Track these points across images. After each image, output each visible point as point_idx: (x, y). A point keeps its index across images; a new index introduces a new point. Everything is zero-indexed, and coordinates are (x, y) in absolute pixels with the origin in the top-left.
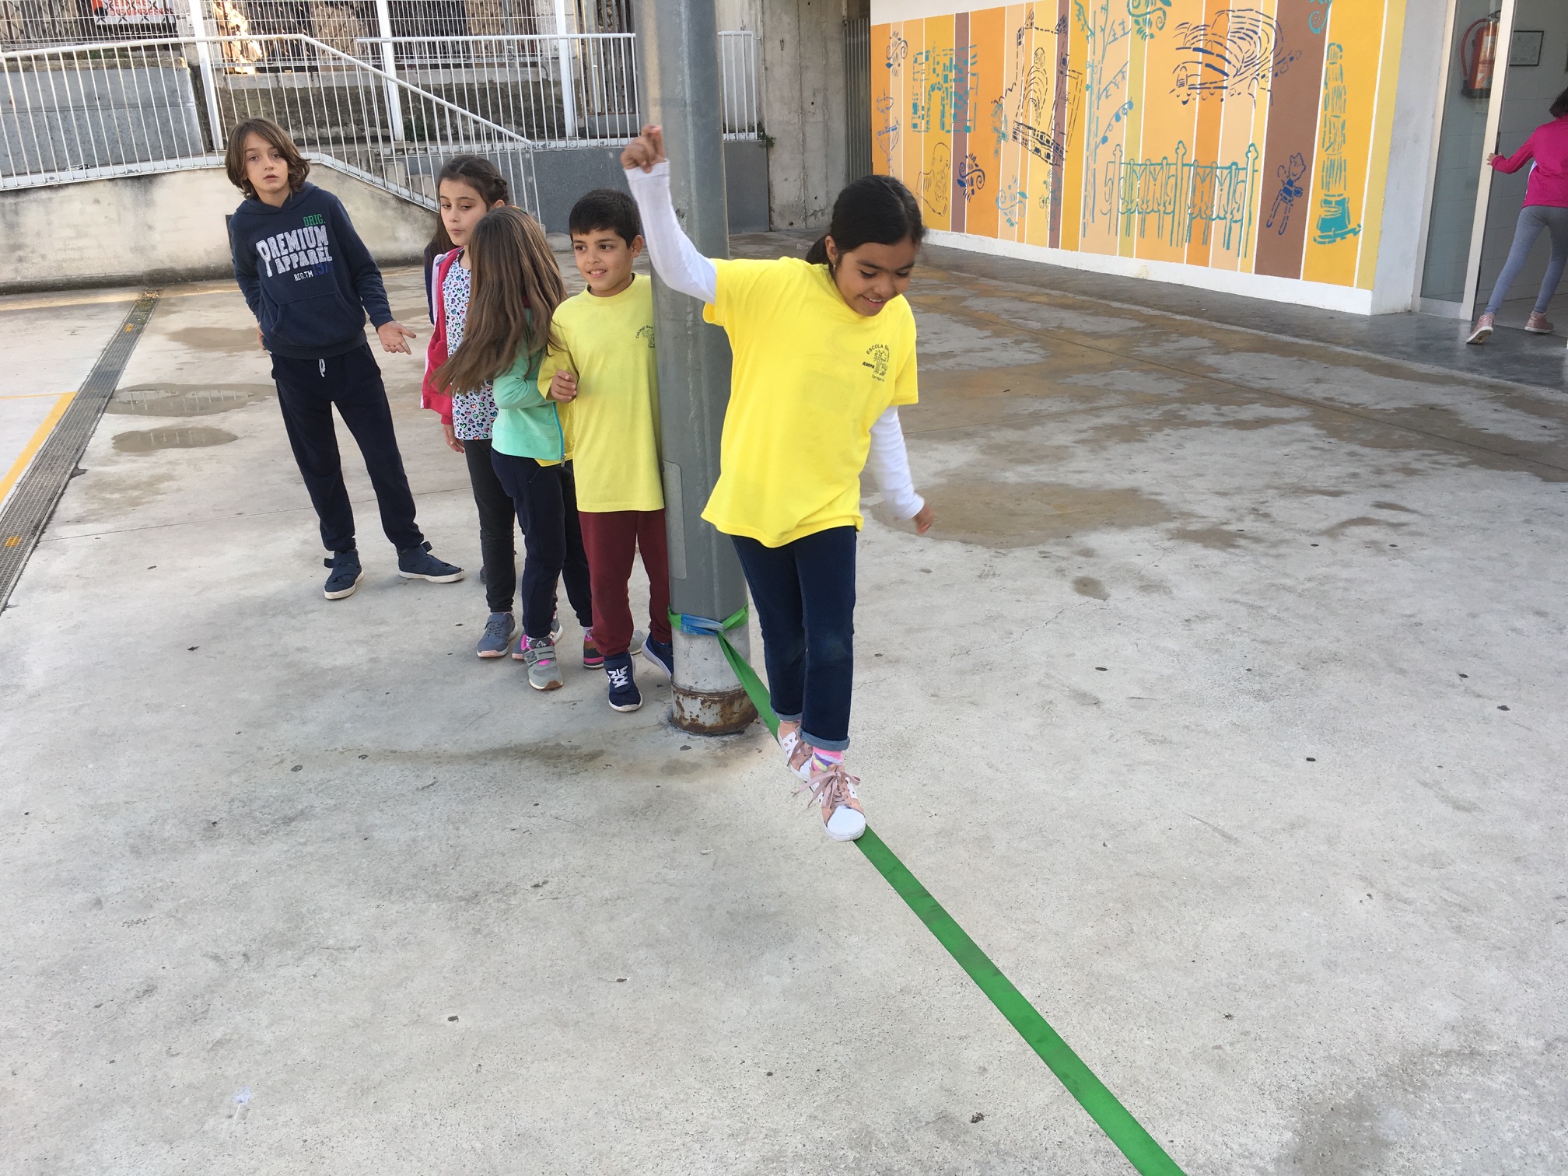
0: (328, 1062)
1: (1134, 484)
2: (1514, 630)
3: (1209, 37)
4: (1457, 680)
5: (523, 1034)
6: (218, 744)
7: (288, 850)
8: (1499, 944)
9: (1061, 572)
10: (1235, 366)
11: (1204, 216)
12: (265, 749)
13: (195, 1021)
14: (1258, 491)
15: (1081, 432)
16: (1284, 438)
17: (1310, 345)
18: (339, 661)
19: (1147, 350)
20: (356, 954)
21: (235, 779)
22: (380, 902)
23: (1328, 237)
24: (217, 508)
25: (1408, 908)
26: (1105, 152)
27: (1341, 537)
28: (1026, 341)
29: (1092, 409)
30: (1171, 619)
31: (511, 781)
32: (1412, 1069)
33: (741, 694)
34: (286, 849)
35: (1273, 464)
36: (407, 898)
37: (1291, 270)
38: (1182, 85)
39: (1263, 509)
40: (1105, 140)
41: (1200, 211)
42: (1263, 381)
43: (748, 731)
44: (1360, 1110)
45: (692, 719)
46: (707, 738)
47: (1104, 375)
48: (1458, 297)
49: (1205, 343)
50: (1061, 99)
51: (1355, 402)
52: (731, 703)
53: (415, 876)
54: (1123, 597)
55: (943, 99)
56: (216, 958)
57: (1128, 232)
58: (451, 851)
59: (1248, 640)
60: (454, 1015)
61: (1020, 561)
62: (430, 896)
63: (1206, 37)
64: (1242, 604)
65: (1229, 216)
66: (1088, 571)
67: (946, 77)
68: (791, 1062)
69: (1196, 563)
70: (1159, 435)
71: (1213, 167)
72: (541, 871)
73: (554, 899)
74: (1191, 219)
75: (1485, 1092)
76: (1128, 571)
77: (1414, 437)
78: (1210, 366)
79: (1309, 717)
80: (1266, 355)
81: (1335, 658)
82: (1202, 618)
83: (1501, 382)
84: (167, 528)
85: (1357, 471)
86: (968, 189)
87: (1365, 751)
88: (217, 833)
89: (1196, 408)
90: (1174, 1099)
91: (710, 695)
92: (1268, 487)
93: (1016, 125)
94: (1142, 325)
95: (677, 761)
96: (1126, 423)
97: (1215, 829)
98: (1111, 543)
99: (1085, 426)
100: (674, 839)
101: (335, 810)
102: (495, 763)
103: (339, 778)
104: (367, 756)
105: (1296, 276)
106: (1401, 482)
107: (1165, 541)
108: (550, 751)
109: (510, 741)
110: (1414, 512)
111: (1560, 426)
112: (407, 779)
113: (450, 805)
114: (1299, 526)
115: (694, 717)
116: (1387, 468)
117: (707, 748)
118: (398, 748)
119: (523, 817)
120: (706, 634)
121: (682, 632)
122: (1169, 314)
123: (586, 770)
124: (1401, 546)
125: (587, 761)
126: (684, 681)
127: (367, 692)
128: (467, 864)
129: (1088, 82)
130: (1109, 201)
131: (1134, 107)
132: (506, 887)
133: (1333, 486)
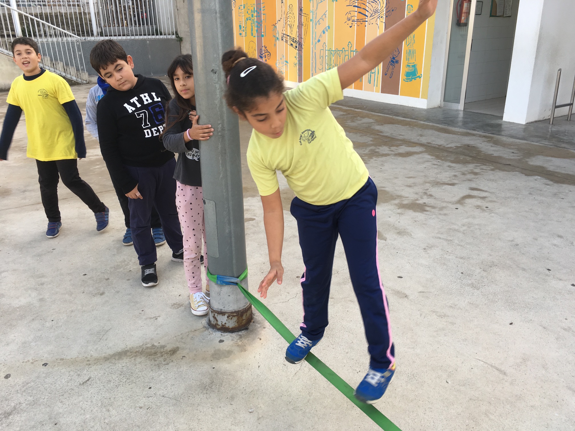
4: (547, 272)
10: (387, 130)
14: (423, 184)
16: (420, 160)
17: (411, 121)
19: (352, 124)
23: (409, 79)
26: (319, 46)
27: (465, 204)
30: (418, 249)
31: (132, 373)
35: (422, 172)
37: (395, 91)
38: (349, 20)
39: (428, 193)
40: (319, 41)
42: (401, 136)
43: (250, 327)
45: (223, 325)
46: (231, 334)
48: (458, 101)
49: (371, 120)
50: (300, 25)
51: (440, 144)
52: (242, 316)
55: (252, 24)
59: (454, 258)
63: (358, 2)
64: (443, 239)
67: (252, 16)
69: (415, 220)
70: (372, 160)
76: (389, 225)
77: (468, 159)
78: (378, 130)
79: (499, 297)
80: (397, 125)
81: (493, 265)
82: (431, 247)
83: (487, 134)
85: (455, 174)
87: (531, 313)
89: (381, 148)
91: (232, 313)
92: (426, 182)
93: (282, 35)
94: (344, 113)
95: (219, 350)
100: (232, 403)
101: (34, 404)
102: (121, 361)
103: (34, 381)
104: (47, 364)
105: (397, 93)
106: (474, 178)
107: (397, 210)
108: (150, 350)
109: (127, 346)
110: (486, 191)
111: (518, 152)
112: (73, 377)
113: (101, 394)
114: (446, 200)
115: (223, 324)
116: (466, 172)
117: (232, 340)
118: (64, 357)
119: (145, 397)
120: (230, 284)
121: (217, 284)
122: (353, 109)
123: (172, 361)
124: (490, 207)
125: (172, 355)
126: (216, 306)
127: (41, 321)
129: (311, 18)
130: (322, 65)
131: (330, 28)
133: (450, 181)
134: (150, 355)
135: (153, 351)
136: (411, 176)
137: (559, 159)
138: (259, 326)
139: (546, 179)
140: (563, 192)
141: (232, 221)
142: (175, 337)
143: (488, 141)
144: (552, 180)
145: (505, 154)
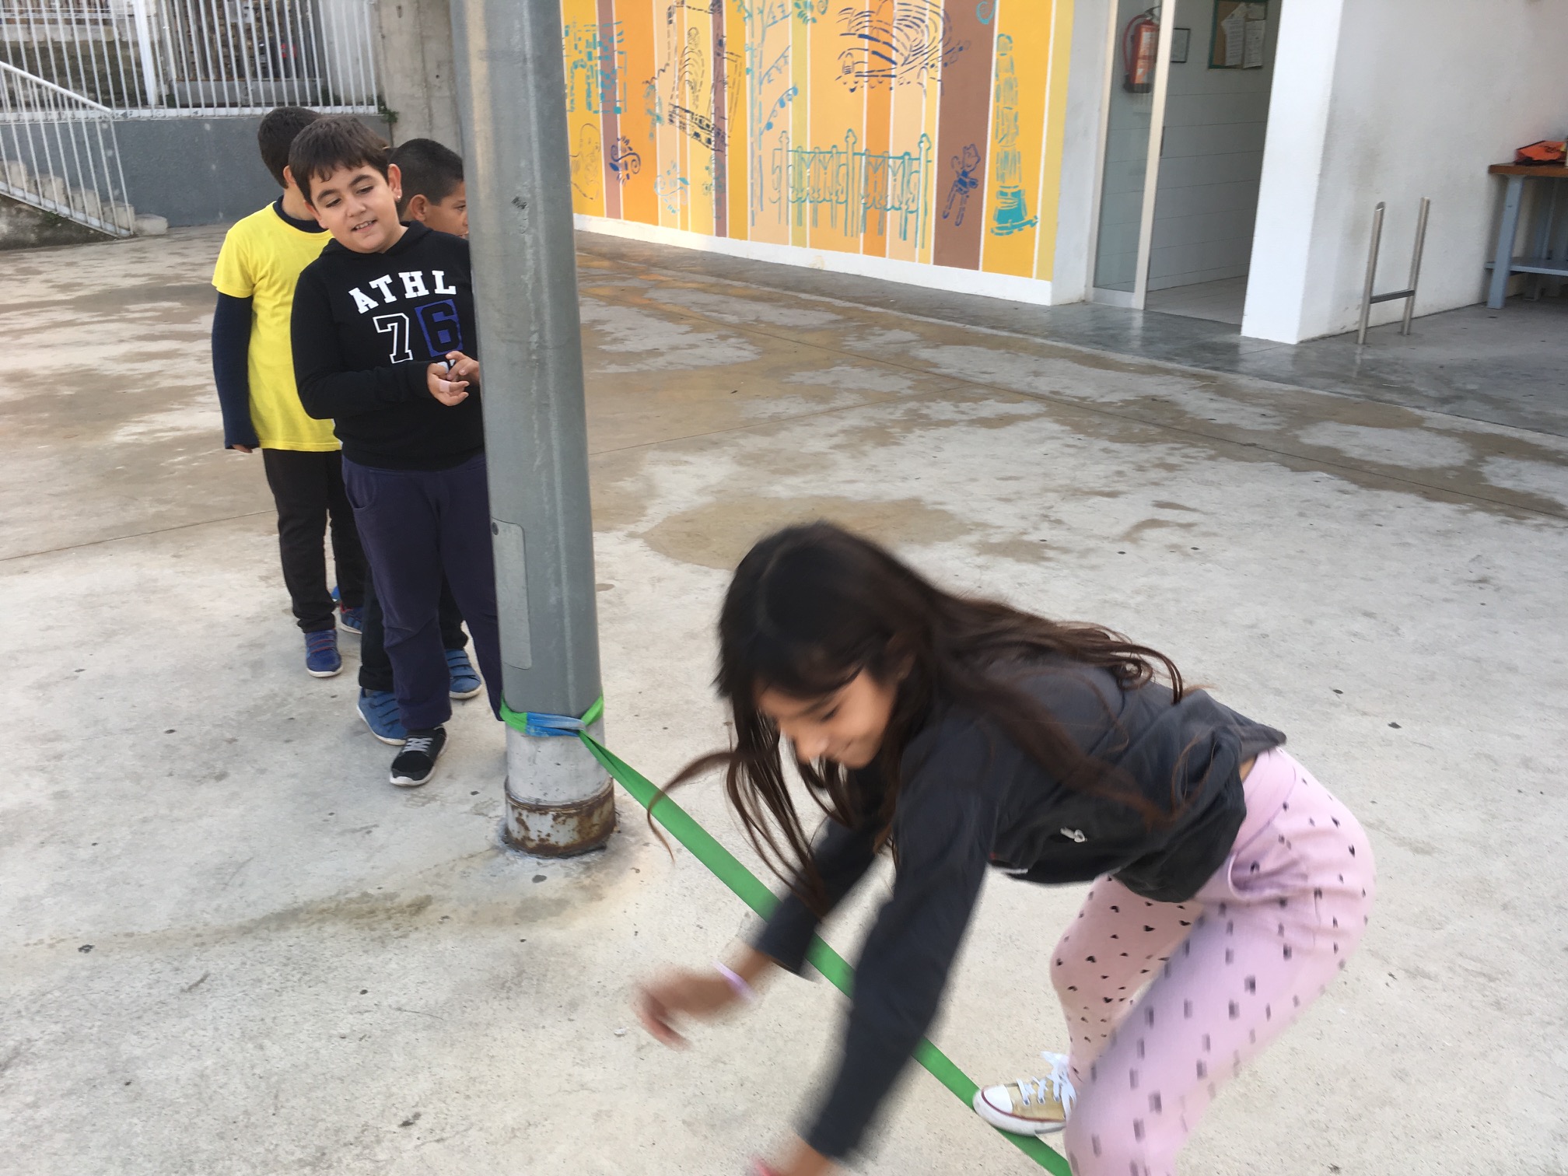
1: (914, 493)
2: (1354, 634)
3: (874, 24)
4: (1334, 696)
8: (1547, 1018)
10: (950, 359)
11: (878, 206)
14: (1040, 495)
15: (831, 436)
16: (1034, 436)
17: (1010, 337)
19: (861, 345)
23: (1006, 228)
25: (1436, 985)
26: (770, 139)
27: (1142, 542)
28: (732, 337)
29: (832, 410)
31: (315, 959)
33: (601, 801)
35: (1038, 464)
37: (970, 261)
38: (849, 72)
39: (1053, 515)
40: (769, 126)
41: (874, 200)
42: (986, 376)
43: (611, 844)
45: (542, 840)
46: (564, 862)
47: (827, 372)
48: (1130, 287)
49: (908, 336)
50: (719, 83)
51: (1082, 394)
52: (590, 814)
55: (588, 77)
57: (800, 220)
63: (872, 24)
65: (904, 207)
67: (590, 56)
69: (1020, 581)
70: (911, 436)
71: (885, 157)
72: (405, 1098)
73: (438, 1141)
74: (866, 208)
77: (1154, 431)
78: (926, 361)
80: (975, 348)
83: (1200, 370)
85: (1120, 468)
86: (622, 173)
89: (934, 406)
91: (564, 807)
92: (1047, 490)
93: (671, 108)
94: (840, 317)
95: (534, 899)
96: (873, 424)
99: (833, 429)
100: (571, 1018)
101: (67, 1041)
102: (283, 934)
103: (60, 988)
104: (91, 947)
105: (975, 267)
106: (1166, 479)
107: (976, 558)
108: (357, 906)
109: (296, 897)
110: (1194, 510)
111: (1277, 413)
112: (162, 975)
113: (239, 1010)
114: (1095, 532)
115: (543, 836)
116: (1146, 465)
117: (567, 875)
118: (135, 929)
119: (352, 1014)
120: (560, 735)
121: (527, 734)
122: (861, 306)
123: (417, 929)
124: (1202, 548)
125: (414, 915)
126: (526, 791)
127: (63, 845)
128: (293, 1102)
129: (748, 65)
130: (778, 189)
131: (799, 93)
132: (363, 1131)
133: (1106, 486)
134: (358, 917)
135: (365, 907)
136: (1010, 474)
137: (1376, 429)
138: (632, 840)
139: (1343, 480)
140: (1381, 510)
141: (564, 576)
142: (421, 872)
143: (1204, 386)
144: (1354, 481)
145: (1243, 418)
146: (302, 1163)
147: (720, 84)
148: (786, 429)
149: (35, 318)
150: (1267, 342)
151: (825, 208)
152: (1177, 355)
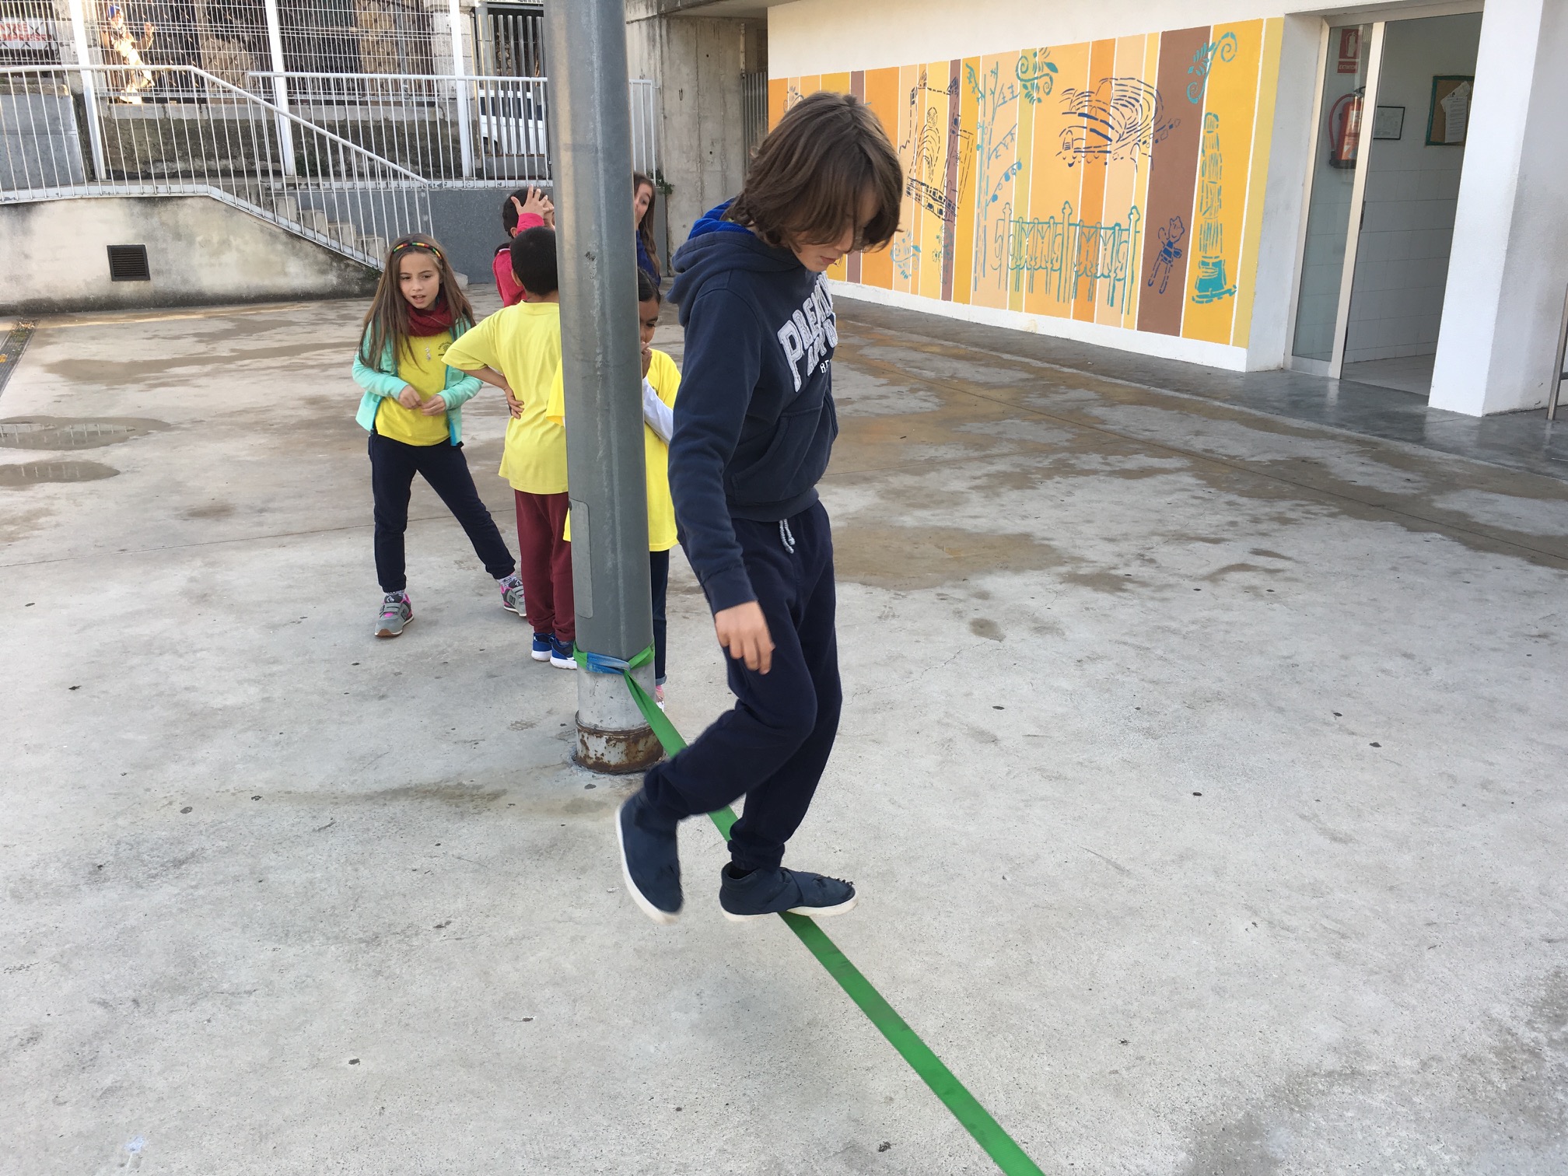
0: (224, 1108)
1: (1028, 530)
2: (1383, 671)
3: (1094, 103)
4: (1332, 718)
5: (427, 1076)
6: (103, 785)
7: (179, 894)
8: (1376, 969)
9: (959, 614)
10: (1120, 418)
11: (1089, 274)
12: (153, 791)
13: (84, 1068)
14: (1145, 537)
15: (975, 478)
16: (1167, 487)
17: (1189, 400)
18: (231, 700)
20: (253, 998)
21: (121, 821)
22: (276, 946)
23: (1206, 296)
24: (98, 544)
25: (1292, 936)
26: (995, 210)
27: (1222, 582)
28: (922, 390)
29: (986, 456)
30: (1064, 660)
31: (411, 821)
32: (1297, 1090)
33: (647, 732)
34: (176, 892)
35: (1157, 512)
36: (304, 941)
37: (1171, 327)
38: (1068, 148)
39: (1148, 555)
40: (995, 198)
41: (1086, 268)
42: (1147, 433)
44: (1250, 1130)
45: (597, 758)
46: (612, 777)
47: (997, 424)
48: (1327, 357)
49: (1091, 395)
50: (953, 158)
51: (1233, 453)
52: (636, 742)
53: (312, 919)
54: (1016, 637)
56: (104, 1004)
57: (1017, 288)
58: (350, 892)
59: (1137, 680)
60: (355, 1058)
61: (919, 601)
62: (328, 939)
63: (1090, 103)
64: (1131, 645)
65: (1113, 275)
66: (984, 613)
68: (700, 1097)
69: (1087, 606)
70: (1049, 482)
71: (1097, 228)
72: (443, 911)
73: (457, 939)
74: (1077, 276)
75: (1365, 1110)
76: (1023, 613)
77: (1288, 488)
78: (1096, 417)
79: (1195, 754)
80: (1149, 408)
81: (1219, 697)
82: (1093, 658)
83: (1367, 437)
84: (45, 564)
85: (1236, 519)
87: (1247, 785)
88: (103, 877)
89: (1084, 457)
90: (1074, 1124)
91: (616, 733)
92: (1153, 534)
94: (1032, 376)
95: (582, 800)
96: (1018, 470)
97: (1108, 861)
98: (1007, 586)
99: (979, 473)
100: (580, 877)
101: (227, 852)
102: (394, 803)
103: (232, 820)
104: (260, 797)
105: (1178, 335)
106: (1277, 531)
107: (1058, 585)
108: (451, 791)
109: (410, 780)
110: (1289, 559)
111: (1424, 479)
112: (303, 820)
113: (349, 847)
114: (1182, 572)
115: (599, 755)
116: (1263, 517)
117: (612, 786)
118: (293, 789)
119: (425, 857)
120: (612, 673)
121: (588, 671)
122: (1057, 367)
123: (489, 810)
124: (1277, 591)
125: (490, 800)
126: (589, 719)
127: (259, 732)
128: (367, 905)
129: (979, 142)
130: (999, 257)
131: (1023, 167)
132: (408, 927)
133: (1213, 533)
134: (450, 798)
135: (457, 792)
137: (1521, 499)
139: (1454, 541)
140: (1477, 570)
142: (505, 774)
143: (1362, 451)
145: (1385, 482)
146: (361, 941)
147: (953, 160)
148: (933, 470)
149: (342, 356)
150: (1453, 413)
151: (1040, 275)
152: (1349, 422)
